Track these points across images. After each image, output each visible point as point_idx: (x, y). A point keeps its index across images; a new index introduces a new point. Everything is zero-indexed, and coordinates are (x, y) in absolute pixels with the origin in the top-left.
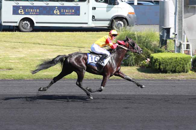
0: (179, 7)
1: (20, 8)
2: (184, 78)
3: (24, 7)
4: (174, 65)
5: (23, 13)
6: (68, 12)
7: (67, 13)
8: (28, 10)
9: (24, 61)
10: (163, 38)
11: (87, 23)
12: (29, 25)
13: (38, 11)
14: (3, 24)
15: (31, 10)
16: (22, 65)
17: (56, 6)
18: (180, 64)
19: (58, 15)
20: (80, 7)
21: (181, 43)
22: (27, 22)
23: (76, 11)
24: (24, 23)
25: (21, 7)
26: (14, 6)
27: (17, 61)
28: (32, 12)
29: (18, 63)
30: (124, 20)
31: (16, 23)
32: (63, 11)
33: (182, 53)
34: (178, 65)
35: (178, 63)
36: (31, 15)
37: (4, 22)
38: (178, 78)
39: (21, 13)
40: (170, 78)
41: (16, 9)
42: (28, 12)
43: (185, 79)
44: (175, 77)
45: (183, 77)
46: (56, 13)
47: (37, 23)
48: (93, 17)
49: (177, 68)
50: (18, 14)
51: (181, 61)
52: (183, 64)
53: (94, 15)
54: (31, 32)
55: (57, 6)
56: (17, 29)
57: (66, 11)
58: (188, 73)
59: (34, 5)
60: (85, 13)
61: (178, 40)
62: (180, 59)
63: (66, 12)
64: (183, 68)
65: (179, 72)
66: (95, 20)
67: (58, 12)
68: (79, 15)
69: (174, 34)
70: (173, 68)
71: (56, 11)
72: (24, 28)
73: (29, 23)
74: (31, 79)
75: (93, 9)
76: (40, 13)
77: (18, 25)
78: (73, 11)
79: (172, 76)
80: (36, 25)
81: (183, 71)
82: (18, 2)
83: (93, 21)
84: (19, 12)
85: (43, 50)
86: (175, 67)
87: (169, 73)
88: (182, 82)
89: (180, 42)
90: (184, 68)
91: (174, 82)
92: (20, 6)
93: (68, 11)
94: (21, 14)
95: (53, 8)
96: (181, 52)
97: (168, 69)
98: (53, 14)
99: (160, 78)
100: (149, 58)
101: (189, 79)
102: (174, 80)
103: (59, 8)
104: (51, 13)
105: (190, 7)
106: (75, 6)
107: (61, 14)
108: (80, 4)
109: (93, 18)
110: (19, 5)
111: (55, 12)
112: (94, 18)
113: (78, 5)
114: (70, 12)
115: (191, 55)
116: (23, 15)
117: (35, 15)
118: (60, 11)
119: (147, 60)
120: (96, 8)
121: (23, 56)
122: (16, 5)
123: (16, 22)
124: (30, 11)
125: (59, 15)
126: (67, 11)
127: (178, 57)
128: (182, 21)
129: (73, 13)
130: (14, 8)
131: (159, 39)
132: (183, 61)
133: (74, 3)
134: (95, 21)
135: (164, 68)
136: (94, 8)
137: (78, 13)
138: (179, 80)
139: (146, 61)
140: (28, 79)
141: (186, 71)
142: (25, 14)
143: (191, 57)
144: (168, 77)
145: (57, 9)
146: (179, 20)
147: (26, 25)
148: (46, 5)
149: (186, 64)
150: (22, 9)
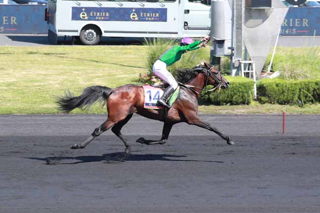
0: (237, 10)
1: (82, 11)
2: (244, 113)
3: (88, 10)
4: (230, 93)
5: (86, 18)
6: (150, 17)
7: (149, 17)
8: (93, 14)
9: (15, 88)
10: (214, 55)
11: (177, 33)
12: (95, 33)
13: (107, 14)
14: (59, 34)
15: (98, 14)
16: (11, 94)
17: (132, 9)
18: (239, 91)
19: (135, 21)
20: (166, 9)
21: (241, 61)
22: (90, 30)
23: (162, 15)
24: (86, 33)
25: (84, 10)
26: (73, 8)
27: (5, 88)
28: (98, 17)
29: (6, 90)
31: (76, 33)
32: (144, 15)
33: (241, 76)
34: (235, 94)
35: (235, 91)
36: (98, 20)
37: (59, 31)
38: (235, 112)
40: (224, 112)
41: (76, 14)
42: (93, 16)
43: (246, 114)
44: (231, 111)
45: (243, 111)
46: (134, 18)
47: (105, 32)
48: (186, 23)
49: (234, 98)
50: (80, 19)
51: (240, 87)
52: (242, 92)
53: (187, 21)
54: (96, 45)
55: (135, 9)
56: (77, 41)
57: (146, 15)
58: (250, 106)
59: (102, 6)
60: (175, 19)
61: (236, 57)
62: (238, 85)
63: (147, 16)
64: (242, 97)
65: (237, 104)
66: (189, 29)
67: (136, 16)
68: (165, 20)
69: (229, 48)
70: (228, 97)
71: (134, 15)
72: (89, 40)
73: (93, 31)
74: (23, 114)
75: (185, 13)
76: (110, 19)
77: (78, 35)
78: (157, 15)
79: (227, 109)
80: (104, 35)
81: (243, 103)
82: (79, 1)
83: (185, 29)
84: (81, 16)
85: (44, 72)
86: (231, 96)
87: (223, 105)
88: (240, 117)
89: (239, 60)
90: (244, 98)
91: (229, 118)
92: (82, 8)
93: (150, 15)
94: (84, 19)
95: (128, 11)
96: (240, 74)
97: (221, 99)
98: (129, 19)
99: (210, 113)
101: (252, 114)
102: (230, 115)
103: (138, 11)
104: (126, 18)
105: (252, 10)
106: (161, 7)
108: (168, 5)
109: (185, 25)
110: (81, 6)
111: (131, 16)
112: (187, 25)
113: (165, 7)
114: (152, 17)
115: (255, 80)
116: (87, 20)
117: (103, 20)
118: (139, 16)
120: (190, 12)
121: (13, 80)
122: (77, 6)
123: (77, 31)
124: (96, 14)
125: (137, 21)
126: (148, 15)
127: (235, 82)
128: (241, 30)
129: (157, 17)
130: (74, 11)
131: (209, 56)
132: (243, 87)
133: (158, 3)
134: (188, 30)
135: (215, 98)
136: (187, 11)
137: (164, 18)
138: (236, 115)
140: (19, 114)
141: (246, 102)
142: (89, 19)
143: (254, 83)
144: (221, 111)
145: (135, 12)
146: (237, 28)
147: (91, 34)
148: (119, 7)
149: (247, 92)
150: (85, 11)
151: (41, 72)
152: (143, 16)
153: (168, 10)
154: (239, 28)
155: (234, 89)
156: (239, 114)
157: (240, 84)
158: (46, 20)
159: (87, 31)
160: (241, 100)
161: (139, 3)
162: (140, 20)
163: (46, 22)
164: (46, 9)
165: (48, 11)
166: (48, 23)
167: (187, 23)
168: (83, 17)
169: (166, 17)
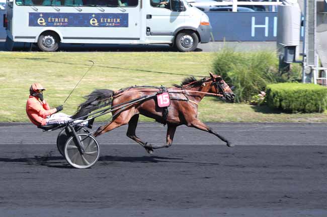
0: (309, 14)
1: (40, 17)
2: (317, 121)
3: (46, 16)
4: (302, 100)
5: (44, 24)
6: (111, 23)
7: (109, 23)
8: (51, 20)
10: (285, 61)
11: (139, 39)
12: (53, 40)
13: (66, 20)
14: (15, 40)
15: (57, 20)
17: (92, 14)
18: (312, 99)
19: (95, 26)
20: (128, 14)
21: (313, 68)
22: (49, 37)
23: (123, 21)
24: (44, 39)
25: (41, 15)
26: (31, 14)
28: (57, 23)
30: (194, 34)
32: (104, 20)
33: (314, 83)
34: (308, 102)
35: (308, 99)
36: (57, 26)
37: (16, 37)
38: (308, 121)
39: (41, 23)
40: (297, 121)
41: (33, 20)
42: (52, 22)
44: (303, 120)
45: (316, 119)
46: (93, 24)
47: (64, 38)
49: (307, 106)
50: (37, 25)
51: (313, 95)
52: (316, 100)
54: (56, 51)
55: (95, 14)
56: (35, 47)
57: (107, 20)
58: (323, 114)
59: (61, 12)
60: (136, 24)
61: (309, 63)
63: (107, 22)
64: (316, 105)
65: (311, 112)
66: (151, 34)
67: (96, 21)
68: (127, 26)
69: (301, 54)
70: (300, 105)
71: (94, 20)
72: (47, 47)
73: (52, 38)
75: (147, 18)
76: (70, 24)
77: (36, 41)
78: (118, 20)
79: (299, 117)
80: (63, 41)
81: (317, 111)
82: (36, 7)
83: (147, 35)
84: (39, 22)
86: (304, 103)
87: (295, 113)
88: (314, 126)
89: (311, 67)
90: (317, 106)
91: (302, 126)
92: (40, 13)
93: (111, 21)
94: (41, 25)
95: (89, 16)
96: (312, 81)
97: (293, 107)
98: (89, 25)
99: (282, 121)
100: (263, 90)
101: (325, 122)
102: (303, 124)
103: (98, 16)
104: (86, 23)
106: (122, 12)
108: (129, 10)
109: (147, 31)
110: (39, 11)
111: (91, 22)
112: (150, 31)
113: (126, 12)
114: (113, 22)
116: (45, 26)
117: (62, 26)
118: (99, 21)
119: (261, 93)
120: (152, 17)
122: (34, 11)
123: (34, 38)
124: (55, 20)
125: (97, 26)
126: (109, 20)
127: (307, 89)
128: (314, 36)
129: (118, 23)
130: (31, 17)
132: (316, 95)
133: (119, 8)
134: (150, 36)
135: (286, 106)
136: (149, 17)
137: (125, 24)
138: (310, 124)
139: (260, 95)
141: (320, 110)
142: (47, 25)
144: (293, 120)
145: (95, 17)
146: (309, 34)
147: (49, 41)
148: (78, 12)
149: (321, 100)
150: (42, 17)
151: (101, 79)
152: (102, 21)
153: (129, 15)
154: (312, 33)
155: (307, 96)
156: (312, 122)
157: (313, 91)
158: (4, 26)
159: (46, 37)
160: (314, 108)
161: (99, 8)
162: (100, 26)
163: (5, 28)
164: (4, 15)
165: (6, 16)
166: (6, 29)
167: (149, 28)
168: (40, 23)
169: (127, 22)
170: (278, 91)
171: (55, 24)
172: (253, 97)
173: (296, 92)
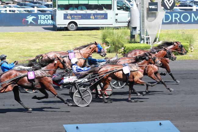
0: (142, 13)
3: (71, 15)
8: (73, 17)
10: (132, 34)
11: (112, 24)
12: (74, 26)
13: (80, 17)
15: (76, 16)
17: (91, 14)
21: (144, 37)
22: (72, 24)
23: (105, 16)
24: (70, 25)
25: (69, 15)
26: (64, 14)
27: (36, 51)
28: (76, 18)
31: (66, 25)
32: (97, 16)
33: (145, 43)
36: (76, 19)
37: (58, 25)
39: (69, 18)
41: (65, 16)
47: (79, 25)
50: (67, 19)
53: (117, 19)
54: (75, 31)
56: (66, 29)
59: (78, 13)
60: (111, 18)
61: (142, 34)
63: (98, 17)
66: (118, 22)
68: (107, 19)
69: (139, 31)
72: (72, 29)
73: (74, 24)
75: (116, 15)
76: (82, 18)
78: (103, 16)
80: (79, 26)
83: (116, 23)
84: (68, 17)
92: (68, 14)
95: (90, 15)
98: (90, 19)
100: (123, 47)
103: (94, 15)
105: (149, 13)
107: (96, 18)
109: (116, 21)
110: (68, 13)
111: (91, 17)
113: (106, 13)
114: (101, 17)
117: (78, 19)
118: (94, 17)
119: (122, 48)
120: (118, 14)
122: (66, 13)
125: (94, 19)
126: (99, 16)
127: (142, 46)
128: (144, 22)
133: (103, 11)
139: (121, 49)
142: (72, 19)
143: (151, 46)
146: (142, 21)
147: (72, 26)
148: (85, 13)
153: (108, 14)
157: (144, 47)
161: (94, 11)
163: (52, 21)
165: (52, 15)
169: (107, 17)
170: (129, 47)
171: (75, 18)
172: (119, 50)
173: (136, 48)
